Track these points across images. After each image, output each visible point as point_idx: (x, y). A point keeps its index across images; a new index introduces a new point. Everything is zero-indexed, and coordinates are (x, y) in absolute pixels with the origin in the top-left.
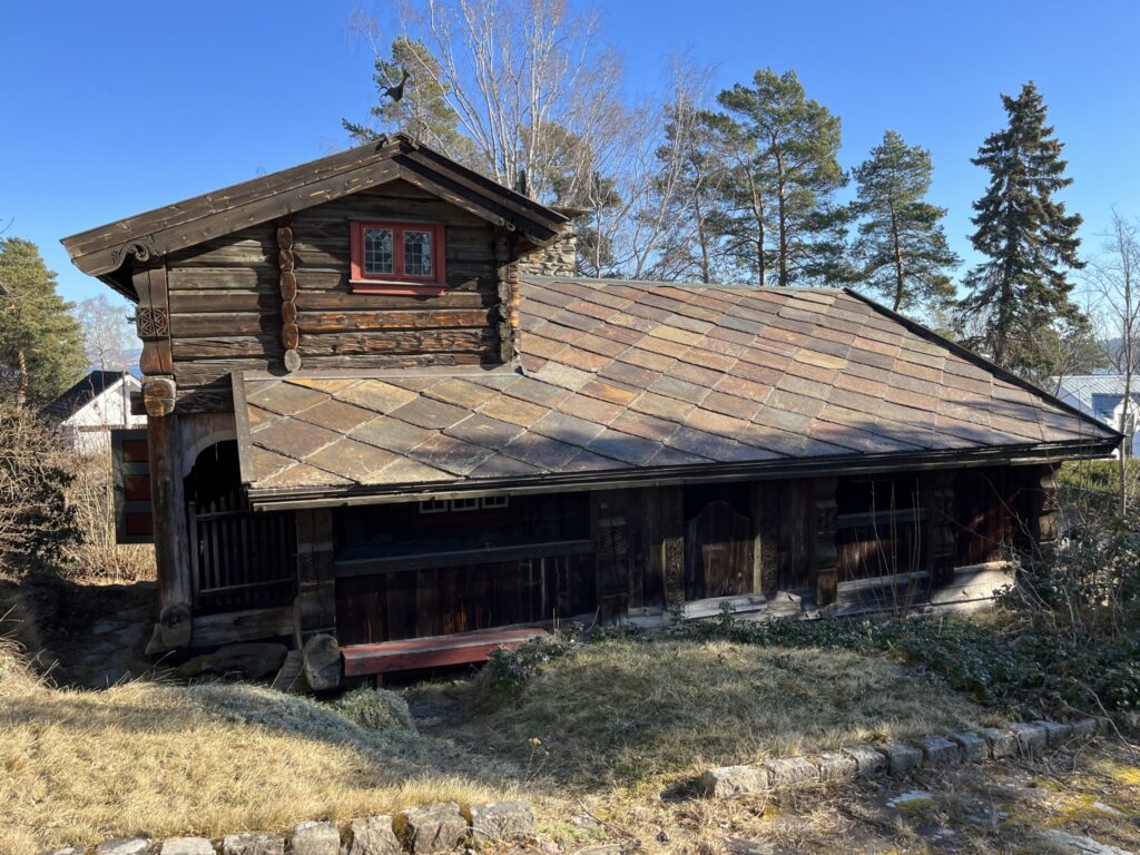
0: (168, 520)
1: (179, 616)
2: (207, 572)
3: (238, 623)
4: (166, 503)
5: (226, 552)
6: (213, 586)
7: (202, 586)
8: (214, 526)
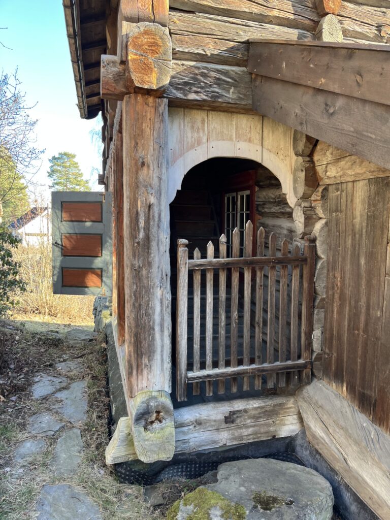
0: (150, 264)
1: (158, 412)
2: (197, 346)
3: (230, 419)
4: (148, 238)
5: (223, 317)
6: (203, 366)
7: (190, 367)
8: (210, 277)
